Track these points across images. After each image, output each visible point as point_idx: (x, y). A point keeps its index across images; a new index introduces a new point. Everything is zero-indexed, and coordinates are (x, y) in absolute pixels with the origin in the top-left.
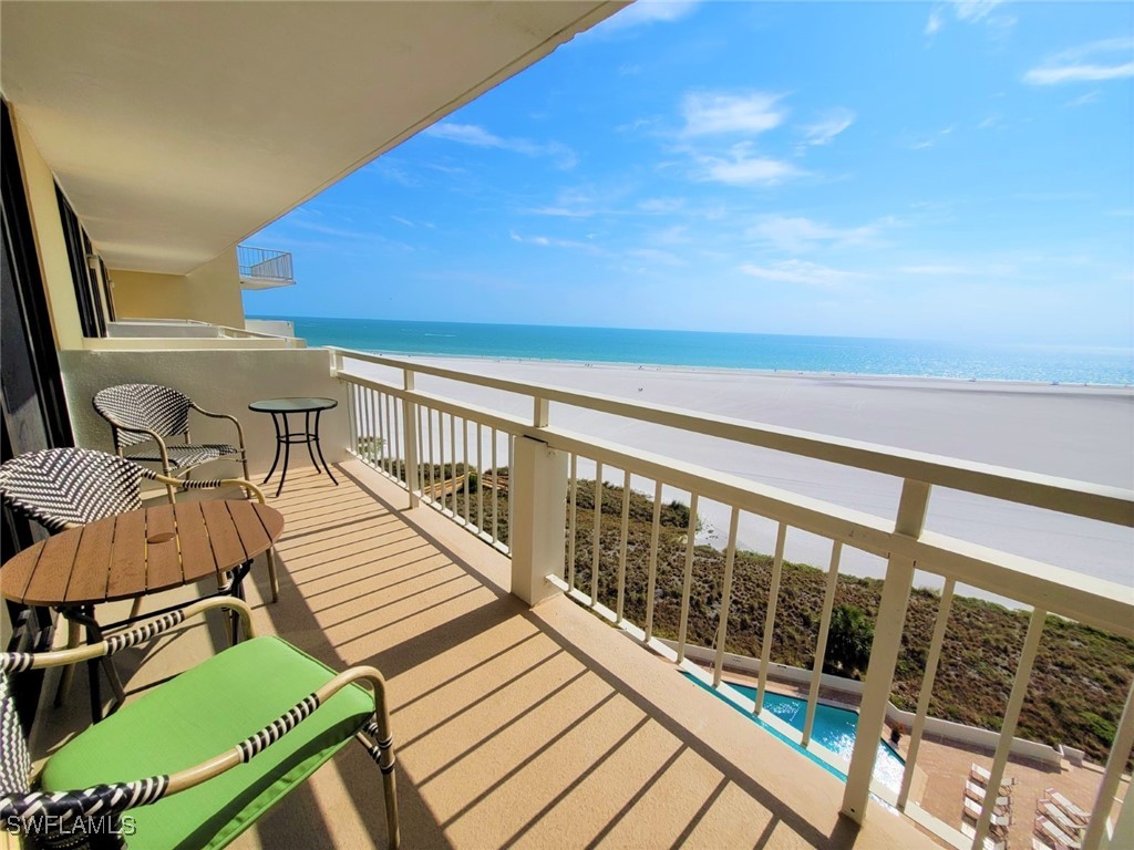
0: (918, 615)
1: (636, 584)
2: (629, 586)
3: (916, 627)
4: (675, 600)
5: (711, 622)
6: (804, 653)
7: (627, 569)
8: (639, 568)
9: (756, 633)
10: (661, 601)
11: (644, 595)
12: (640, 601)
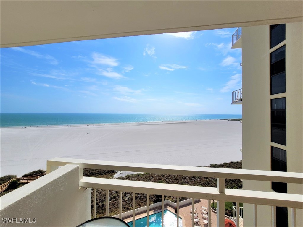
0: (171, 177)
1: (101, 199)
2: (98, 201)
3: (171, 180)
4: (115, 199)
5: (127, 202)
6: (152, 199)
7: (96, 195)
8: (101, 193)
9: (139, 199)
10: (110, 202)
11: (104, 202)
12: (103, 205)
